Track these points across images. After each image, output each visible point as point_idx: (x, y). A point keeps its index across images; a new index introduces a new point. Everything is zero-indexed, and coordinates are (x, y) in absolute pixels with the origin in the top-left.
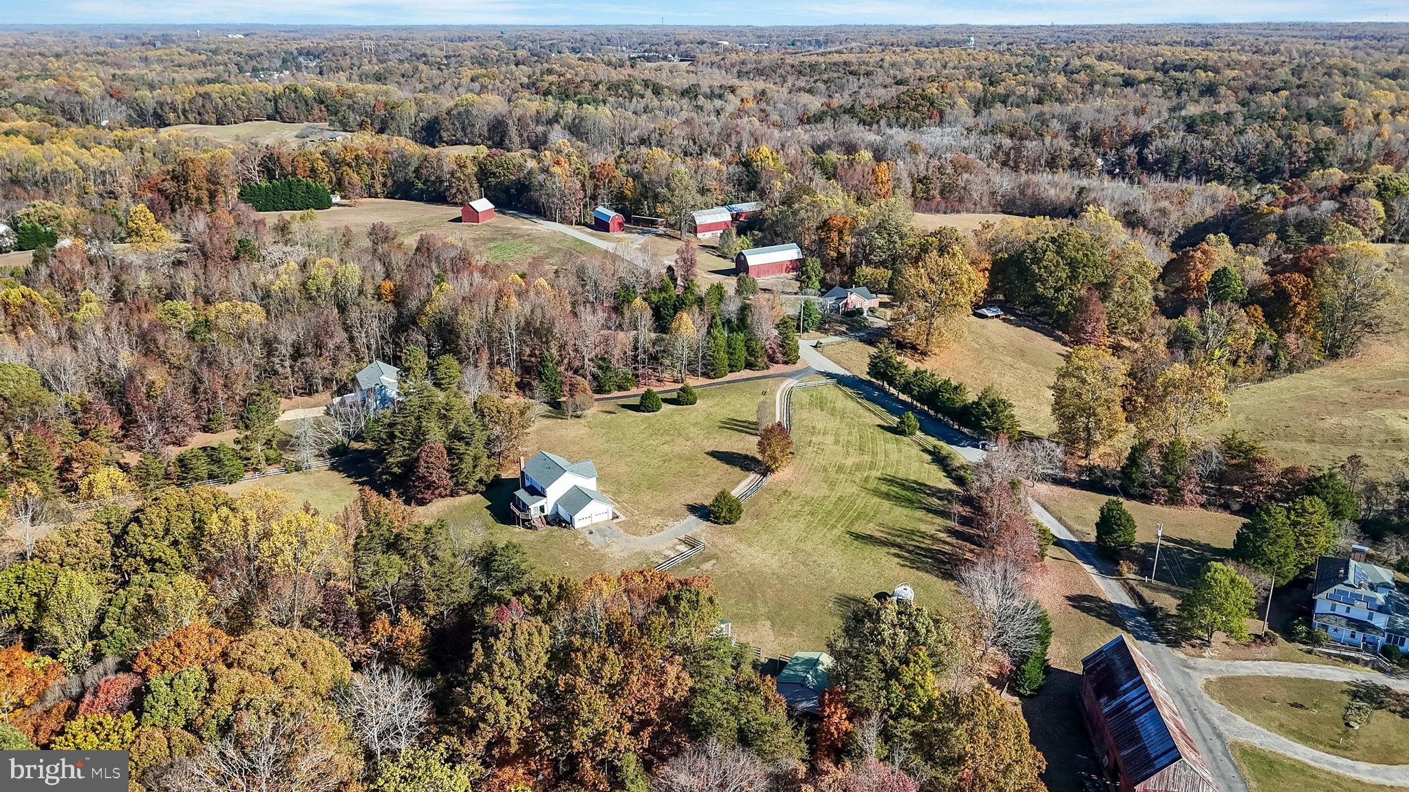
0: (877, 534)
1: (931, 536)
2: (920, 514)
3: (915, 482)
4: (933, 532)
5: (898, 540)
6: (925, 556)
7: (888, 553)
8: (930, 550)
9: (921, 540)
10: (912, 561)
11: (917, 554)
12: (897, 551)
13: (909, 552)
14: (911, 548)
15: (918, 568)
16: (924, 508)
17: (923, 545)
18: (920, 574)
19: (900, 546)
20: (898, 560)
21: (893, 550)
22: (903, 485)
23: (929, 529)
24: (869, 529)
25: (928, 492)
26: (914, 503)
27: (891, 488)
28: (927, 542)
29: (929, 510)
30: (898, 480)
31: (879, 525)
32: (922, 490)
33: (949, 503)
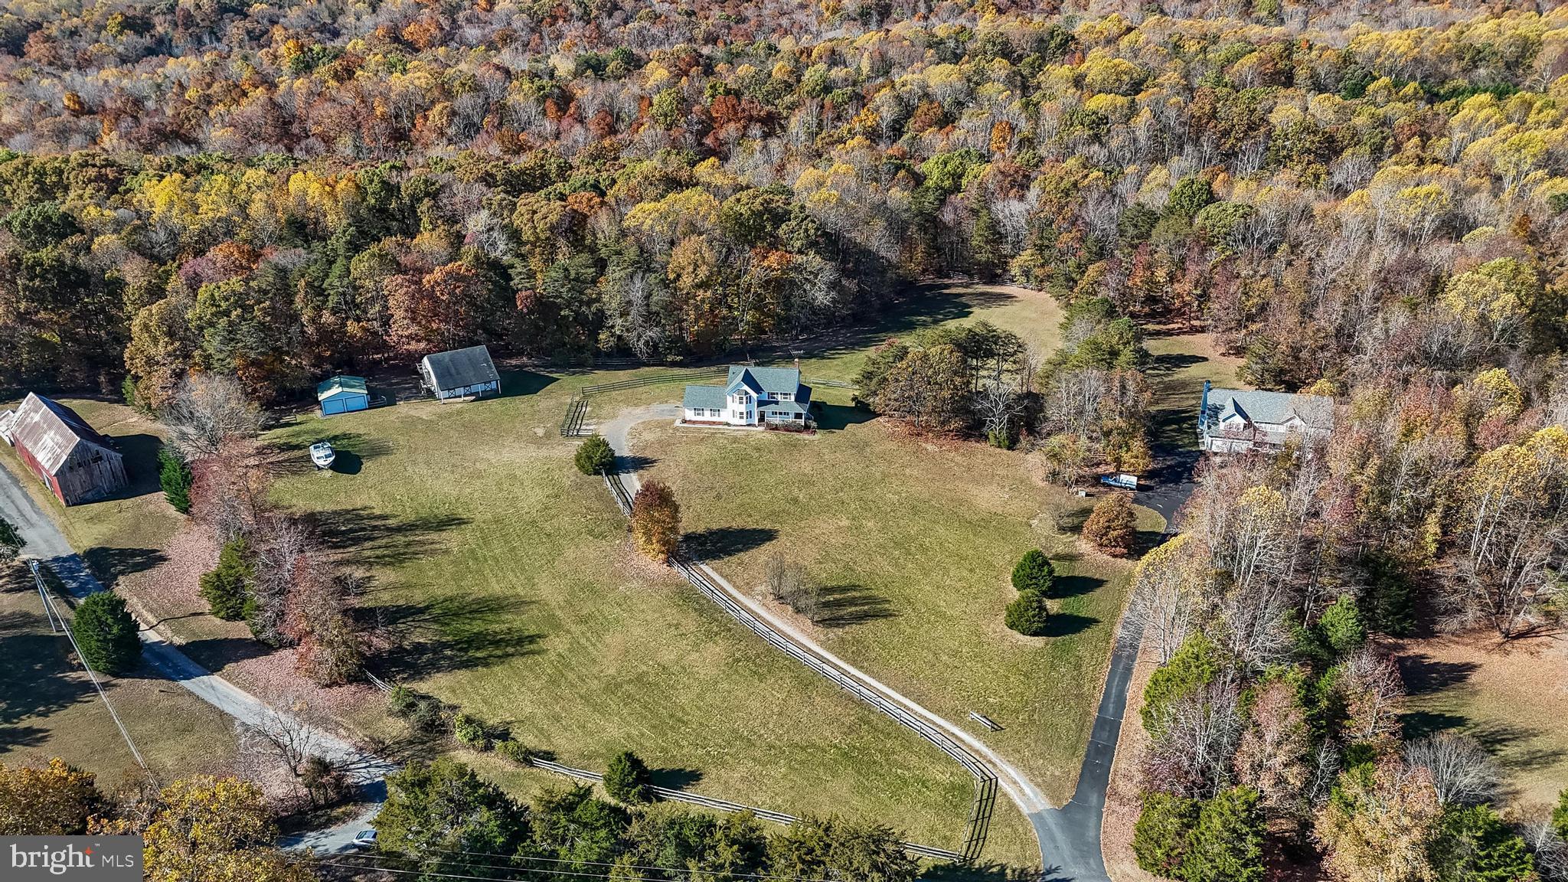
0: (434, 536)
1: (371, 564)
2: (418, 597)
3: (485, 662)
4: (373, 572)
5: (400, 539)
6: (351, 531)
7: (395, 516)
8: (356, 541)
9: (379, 552)
10: (360, 517)
11: (364, 529)
12: (391, 522)
13: (375, 528)
14: (376, 534)
15: (348, 512)
16: (421, 611)
17: (367, 544)
18: (330, 507)
19: (392, 530)
20: (377, 512)
22: (497, 643)
23: (384, 576)
24: (451, 539)
25: (448, 652)
26: (445, 614)
27: (504, 627)
28: (367, 553)
29: (413, 614)
30: (510, 650)
31: (447, 552)
32: (460, 650)
33: (400, 646)
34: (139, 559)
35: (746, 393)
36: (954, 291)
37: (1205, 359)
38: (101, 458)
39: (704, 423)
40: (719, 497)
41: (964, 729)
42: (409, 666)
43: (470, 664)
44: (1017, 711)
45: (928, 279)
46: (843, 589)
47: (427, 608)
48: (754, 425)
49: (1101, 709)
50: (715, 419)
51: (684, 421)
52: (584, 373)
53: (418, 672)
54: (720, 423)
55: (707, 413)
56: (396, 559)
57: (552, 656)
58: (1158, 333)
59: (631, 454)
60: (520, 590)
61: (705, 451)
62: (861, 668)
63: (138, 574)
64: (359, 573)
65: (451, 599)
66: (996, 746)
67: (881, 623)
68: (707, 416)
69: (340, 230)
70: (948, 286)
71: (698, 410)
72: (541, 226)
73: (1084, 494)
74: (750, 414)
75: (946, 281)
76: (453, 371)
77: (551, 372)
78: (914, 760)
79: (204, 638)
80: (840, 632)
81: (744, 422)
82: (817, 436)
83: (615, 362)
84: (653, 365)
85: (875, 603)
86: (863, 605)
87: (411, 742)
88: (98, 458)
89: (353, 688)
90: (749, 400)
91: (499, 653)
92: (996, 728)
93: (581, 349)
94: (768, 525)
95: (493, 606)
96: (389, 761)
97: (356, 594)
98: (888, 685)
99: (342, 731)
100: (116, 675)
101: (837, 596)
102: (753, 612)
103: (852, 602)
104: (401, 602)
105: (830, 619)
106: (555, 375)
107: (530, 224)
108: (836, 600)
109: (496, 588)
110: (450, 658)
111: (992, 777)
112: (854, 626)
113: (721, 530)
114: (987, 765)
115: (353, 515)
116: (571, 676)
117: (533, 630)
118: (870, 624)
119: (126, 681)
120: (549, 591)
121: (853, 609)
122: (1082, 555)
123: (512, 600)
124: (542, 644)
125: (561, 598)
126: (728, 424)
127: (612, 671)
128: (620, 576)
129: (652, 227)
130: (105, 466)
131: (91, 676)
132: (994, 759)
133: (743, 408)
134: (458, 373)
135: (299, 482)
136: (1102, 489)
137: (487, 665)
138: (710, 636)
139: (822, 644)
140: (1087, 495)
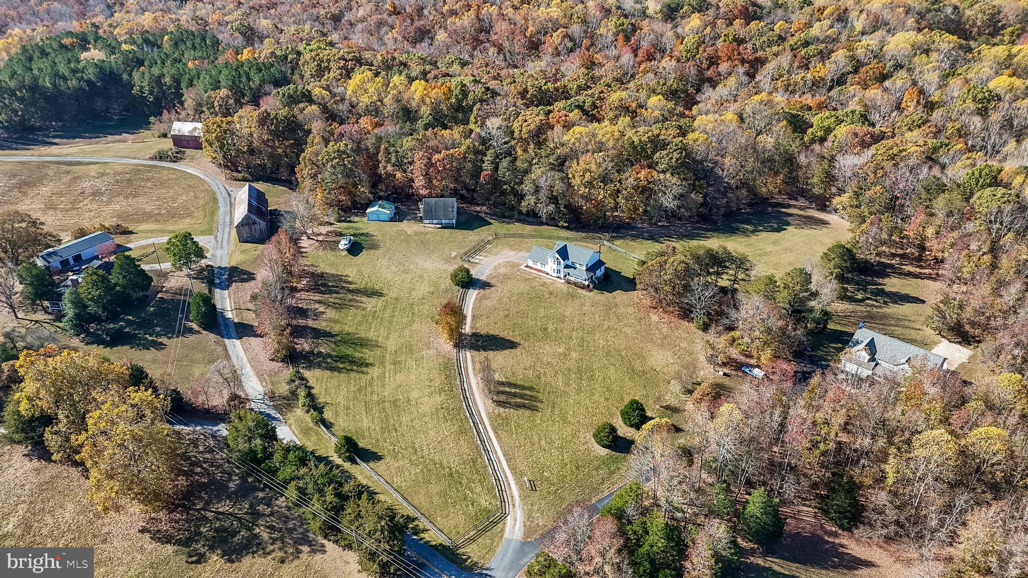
0: (364, 299)
1: (329, 306)
2: (336, 329)
3: (339, 370)
4: (327, 311)
5: (350, 296)
6: (333, 286)
7: (356, 284)
8: (331, 292)
9: (336, 301)
10: (341, 280)
11: (338, 287)
13: (343, 287)
14: (342, 291)
15: (338, 275)
16: (333, 336)
17: (334, 295)
18: (333, 272)
19: (349, 291)
20: (350, 279)
21: (352, 287)
22: (352, 362)
23: (331, 313)
24: (370, 303)
25: (329, 360)
26: (340, 341)
27: (360, 355)
28: (331, 300)
29: (328, 336)
30: (355, 368)
31: (364, 309)
32: (334, 361)
33: (312, 351)
34: (245, 276)
35: (558, 259)
36: (790, 211)
37: (923, 302)
38: (256, 223)
39: (536, 270)
40: (507, 316)
41: (517, 483)
42: (310, 362)
43: (332, 369)
44: (553, 485)
45: (779, 199)
46: (523, 388)
47: (336, 335)
48: (560, 278)
49: (600, 501)
50: (543, 269)
51: (527, 266)
52: (508, 223)
53: (310, 366)
54: (544, 272)
55: (539, 264)
56: (339, 307)
57: (370, 376)
58: (910, 274)
59: (485, 279)
60: (380, 339)
61: (523, 287)
62: (496, 433)
63: (240, 284)
64: (322, 309)
65: (348, 334)
66: (523, 498)
67: (527, 413)
68: (539, 266)
69: (425, 116)
70: (789, 206)
71: (535, 262)
72: (524, 130)
73: (721, 373)
74: (559, 271)
75: (793, 202)
76: (433, 210)
77: (491, 219)
78: (479, 489)
79: (245, 322)
80: (502, 410)
81: (555, 274)
82: (591, 294)
83: (531, 219)
84: (551, 225)
85: (534, 401)
86: (526, 400)
87: (284, 398)
88: (254, 223)
89: (281, 364)
90: (559, 263)
91: (349, 368)
92: (533, 488)
93: (512, 208)
94: (517, 340)
95: (363, 343)
96: (272, 403)
97: (313, 319)
98: (501, 447)
99: (264, 384)
100: (204, 329)
101: (517, 391)
102: (470, 385)
103: (522, 396)
104: (328, 329)
105: (503, 402)
106: (491, 221)
107: (520, 128)
108: (515, 393)
109: (371, 335)
110: (328, 363)
111: (507, 512)
112: (512, 410)
113: (493, 335)
114: (511, 506)
115: (339, 278)
116: (369, 389)
117: (371, 361)
118: (521, 412)
119: (206, 332)
120: (391, 344)
121: (520, 400)
122: (684, 410)
123: (373, 343)
124: (369, 370)
125: (394, 348)
126: (548, 274)
127: (386, 394)
128: (428, 346)
129: (574, 144)
130: (257, 227)
131: (195, 326)
132: (517, 505)
133: (555, 267)
134: (435, 211)
135: (330, 255)
136: (740, 374)
137: (339, 372)
138: (442, 390)
139: (488, 414)
140: (725, 374)
